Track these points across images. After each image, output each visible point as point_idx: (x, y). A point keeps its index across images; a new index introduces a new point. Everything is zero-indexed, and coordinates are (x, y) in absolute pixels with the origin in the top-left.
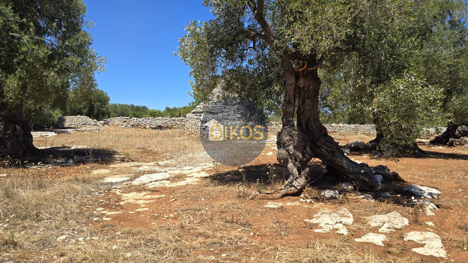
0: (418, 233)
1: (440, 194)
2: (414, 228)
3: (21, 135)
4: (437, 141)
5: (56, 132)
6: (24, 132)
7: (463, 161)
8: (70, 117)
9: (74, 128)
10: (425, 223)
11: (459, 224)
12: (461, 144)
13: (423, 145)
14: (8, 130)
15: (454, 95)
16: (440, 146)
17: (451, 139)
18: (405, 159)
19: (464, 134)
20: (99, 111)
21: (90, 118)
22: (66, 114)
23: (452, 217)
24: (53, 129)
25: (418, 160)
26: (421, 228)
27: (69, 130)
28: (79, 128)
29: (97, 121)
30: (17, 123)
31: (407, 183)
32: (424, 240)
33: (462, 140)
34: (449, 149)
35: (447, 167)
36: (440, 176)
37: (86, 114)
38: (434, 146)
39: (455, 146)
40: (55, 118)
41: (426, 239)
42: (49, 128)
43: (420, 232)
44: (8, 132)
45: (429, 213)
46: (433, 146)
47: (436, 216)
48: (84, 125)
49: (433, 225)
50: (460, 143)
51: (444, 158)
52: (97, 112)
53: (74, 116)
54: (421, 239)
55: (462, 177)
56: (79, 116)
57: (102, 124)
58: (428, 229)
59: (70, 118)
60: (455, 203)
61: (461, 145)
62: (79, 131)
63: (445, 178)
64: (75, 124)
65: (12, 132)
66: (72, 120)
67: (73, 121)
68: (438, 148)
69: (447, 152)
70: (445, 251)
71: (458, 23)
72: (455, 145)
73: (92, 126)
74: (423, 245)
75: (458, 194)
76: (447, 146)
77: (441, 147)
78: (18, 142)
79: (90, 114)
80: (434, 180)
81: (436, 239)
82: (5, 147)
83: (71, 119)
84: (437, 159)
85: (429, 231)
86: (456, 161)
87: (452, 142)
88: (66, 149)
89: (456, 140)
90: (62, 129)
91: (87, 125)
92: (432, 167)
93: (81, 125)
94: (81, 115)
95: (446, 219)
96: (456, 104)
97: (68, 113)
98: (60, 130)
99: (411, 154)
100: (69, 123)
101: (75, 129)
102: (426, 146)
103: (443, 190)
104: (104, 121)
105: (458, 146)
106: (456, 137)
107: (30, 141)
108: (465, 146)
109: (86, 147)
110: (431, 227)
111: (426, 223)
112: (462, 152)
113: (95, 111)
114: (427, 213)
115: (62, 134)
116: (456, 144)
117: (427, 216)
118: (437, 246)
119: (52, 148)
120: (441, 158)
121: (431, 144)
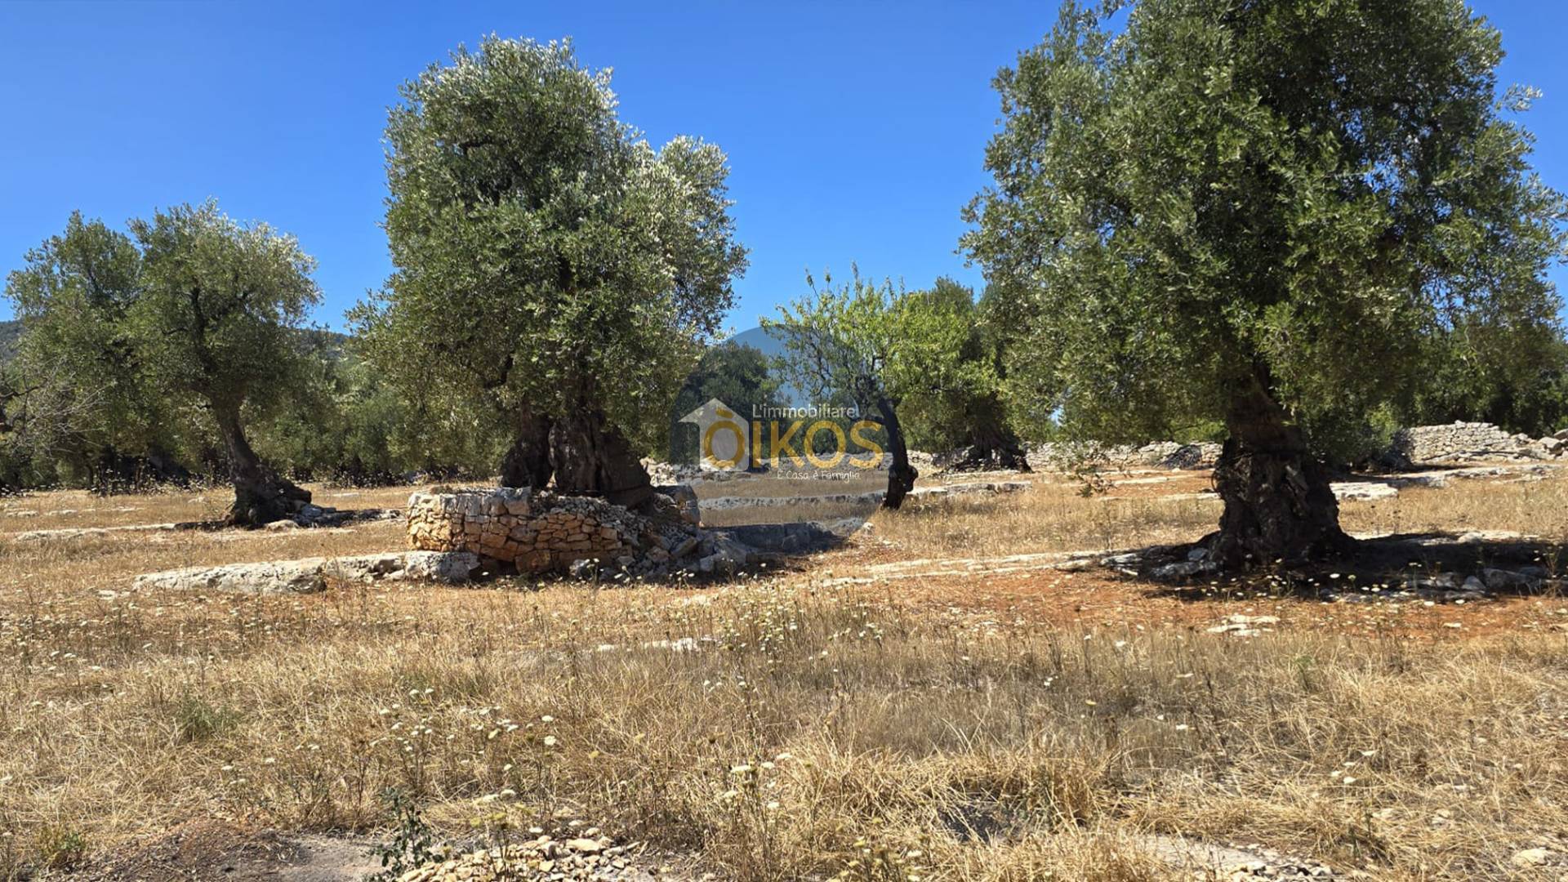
3: (1303, 494)
5: (1390, 483)
6: (1308, 484)
8: (1429, 428)
9: (1448, 468)
14: (1265, 479)
20: (1534, 399)
21: (1501, 429)
22: (1411, 420)
24: (1375, 472)
27: (1432, 474)
28: (1465, 467)
29: (1530, 440)
30: (1286, 456)
37: (1485, 414)
40: (1383, 437)
42: (1361, 468)
44: (1264, 486)
48: (1480, 454)
52: (1527, 405)
53: (1442, 427)
56: (1459, 423)
57: (1552, 451)
59: (1427, 433)
62: (1467, 477)
64: (1449, 453)
65: (1276, 484)
66: (1434, 440)
67: (1440, 444)
73: (1510, 458)
78: (1295, 516)
79: (1501, 415)
82: (1259, 533)
83: (1432, 435)
88: (1444, 541)
90: (1405, 471)
91: (1491, 455)
93: (1467, 455)
94: (1467, 418)
97: (1417, 417)
98: (1401, 476)
100: (1425, 452)
101: (1455, 471)
104: (1559, 437)
107: (1330, 514)
109: (1515, 535)
113: (1519, 404)
115: (1412, 490)
119: (1396, 538)
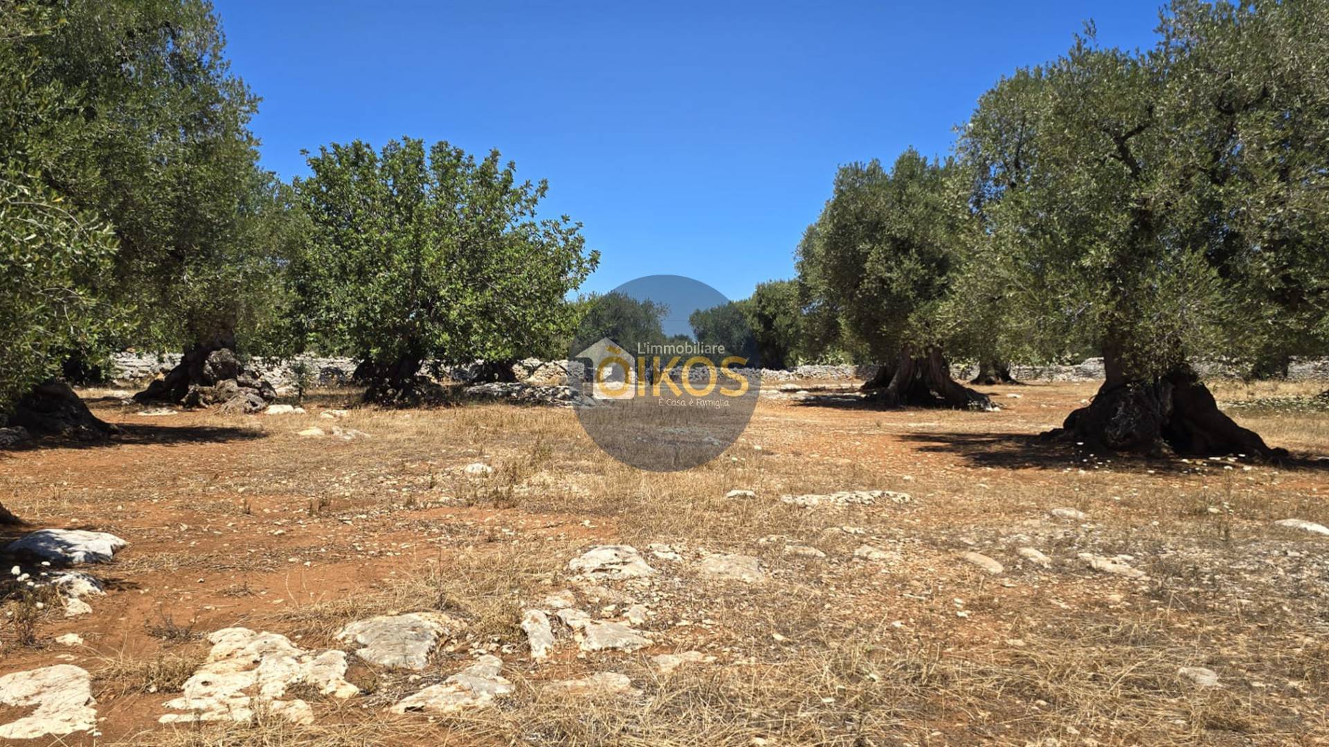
0: (24, 674)
1: (123, 547)
2: (17, 661)
4: (156, 395)
7: (214, 445)
10: (55, 641)
11: (153, 624)
12: (218, 400)
13: (114, 406)
15: (187, 264)
16: (161, 407)
17: (191, 388)
18: (43, 452)
19: (227, 372)
23: (141, 607)
25: (84, 452)
26: (38, 659)
31: (28, 525)
32: (39, 693)
33: (221, 387)
34: (188, 414)
35: (165, 465)
36: (138, 495)
38: (146, 408)
39: (204, 407)
41: (45, 689)
43: (31, 672)
45: (75, 607)
46: (141, 410)
47: (93, 614)
49: (80, 641)
50: (216, 397)
51: (163, 441)
54: (29, 693)
55: (200, 490)
58: (62, 656)
60: (159, 567)
61: (219, 402)
63: (151, 499)
68: (157, 414)
69: (177, 424)
70: (94, 712)
71: (196, 64)
72: (202, 403)
74: (28, 711)
75: (174, 537)
76: (180, 407)
77: (165, 412)
80: (120, 508)
81: (77, 681)
84: (142, 446)
85: (63, 662)
86: (194, 449)
87: (196, 394)
89: (206, 388)
92: (123, 471)
95: (123, 616)
96: (196, 290)
99: (65, 437)
102: (123, 409)
103: (136, 532)
105: (211, 406)
106: (207, 381)
108: (227, 404)
110: (73, 649)
111: (59, 640)
112: (216, 422)
114: (70, 609)
116: (205, 401)
117: (66, 618)
118: (74, 701)
120: (158, 442)
121: (138, 402)
